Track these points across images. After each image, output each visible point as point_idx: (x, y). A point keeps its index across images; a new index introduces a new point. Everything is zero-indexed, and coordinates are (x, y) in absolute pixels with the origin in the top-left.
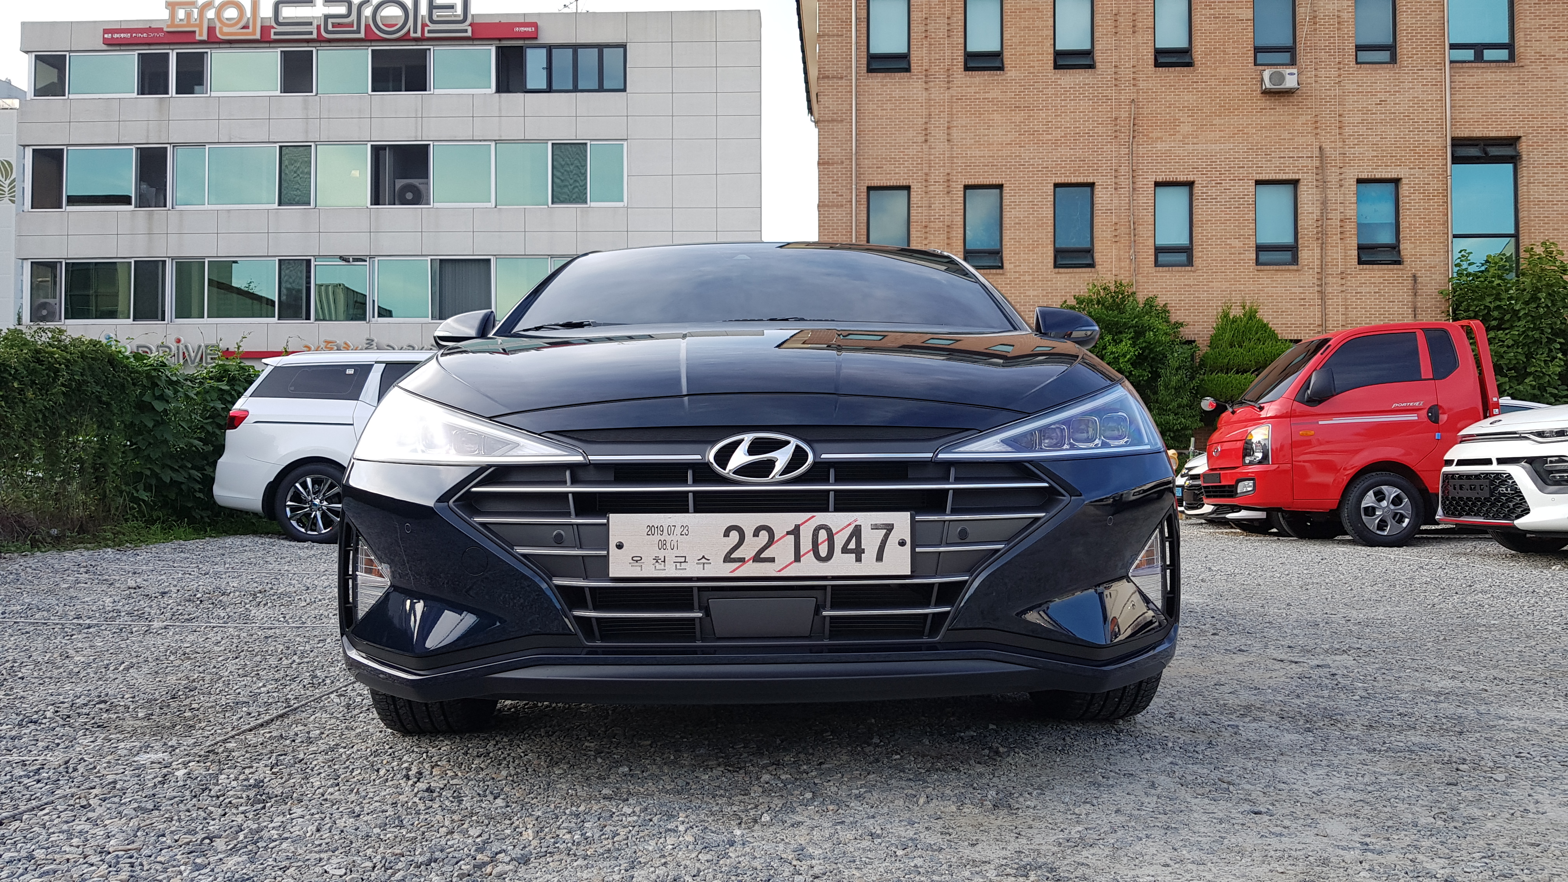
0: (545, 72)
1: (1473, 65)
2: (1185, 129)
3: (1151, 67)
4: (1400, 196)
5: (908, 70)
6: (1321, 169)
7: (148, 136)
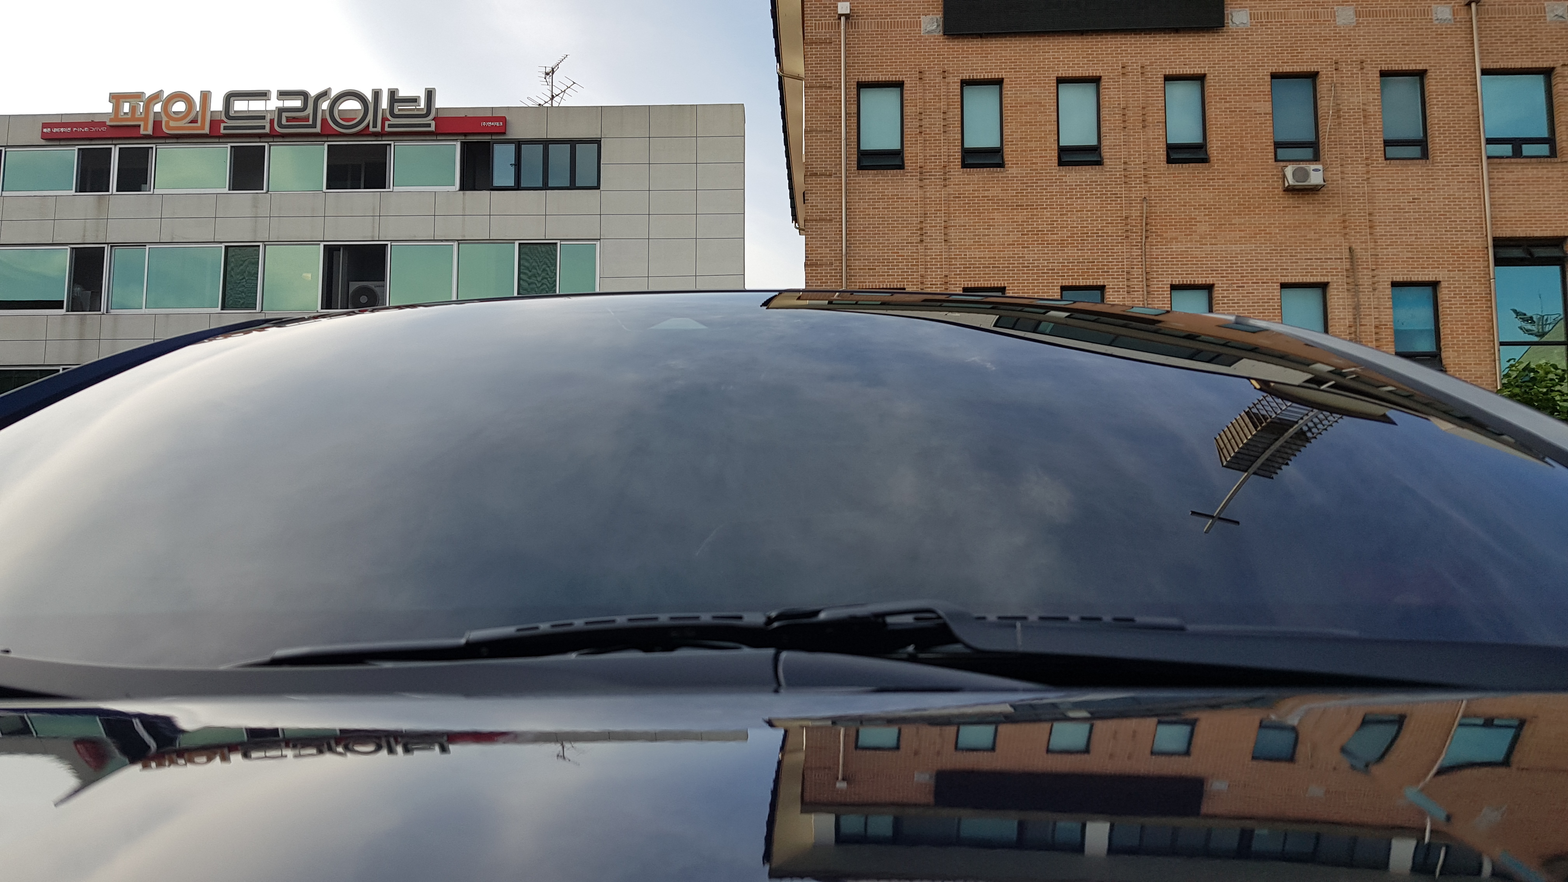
0: (513, 169)
1: (1513, 160)
2: (1203, 228)
3: (1164, 164)
4: (1439, 300)
5: (901, 167)
6: (1352, 270)
7: (84, 236)
